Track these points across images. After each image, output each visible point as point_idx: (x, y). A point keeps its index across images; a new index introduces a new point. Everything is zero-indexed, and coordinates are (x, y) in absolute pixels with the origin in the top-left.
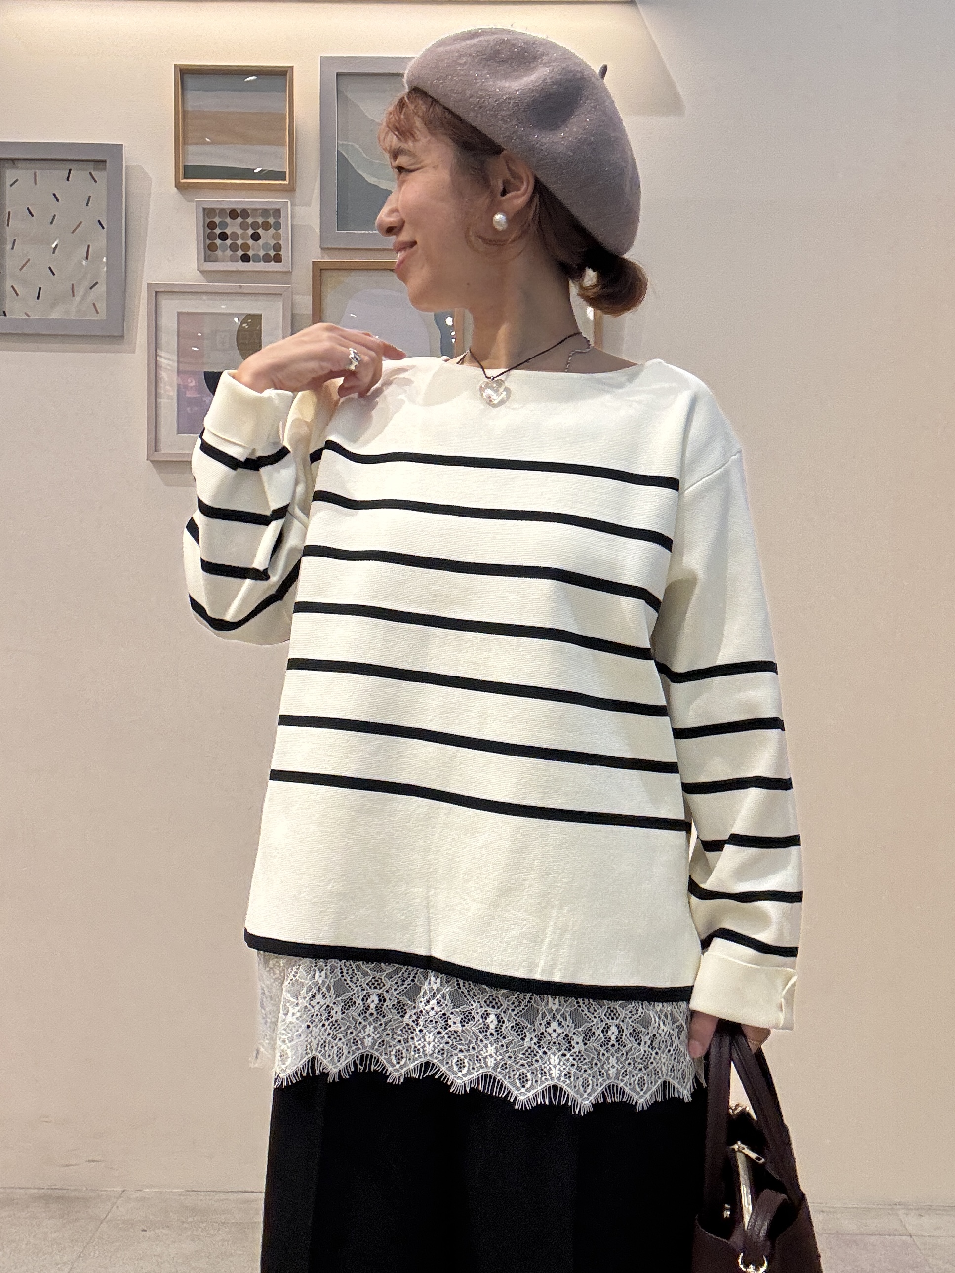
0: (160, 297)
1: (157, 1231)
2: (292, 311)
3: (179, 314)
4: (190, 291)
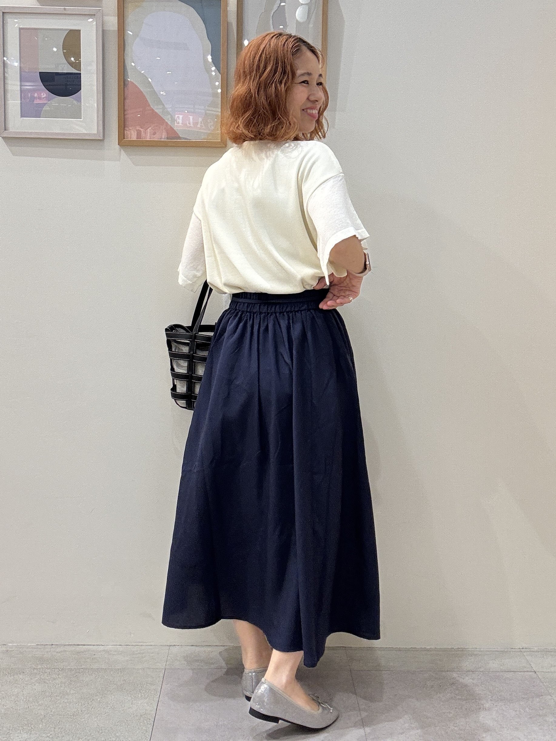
0: (7, 17)
1: (16, 676)
2: (103, 27)
3: (20, 29)
4: (28, 12)
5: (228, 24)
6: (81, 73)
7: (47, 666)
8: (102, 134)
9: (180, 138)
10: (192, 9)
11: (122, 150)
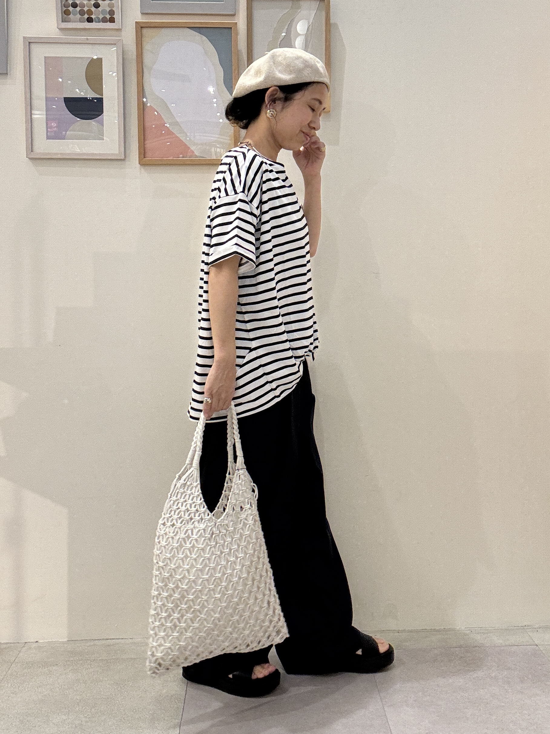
0: (33, 46)
1: (49, 668)
2: (123, 55)
3: (45, 57)
4: (52, 41)
5: (238, 52)
6: (103, 98)
7: (79, 658)
8: (123, 153)
9: (196, 156)
10: (204, 38)
11: (142, 169)
